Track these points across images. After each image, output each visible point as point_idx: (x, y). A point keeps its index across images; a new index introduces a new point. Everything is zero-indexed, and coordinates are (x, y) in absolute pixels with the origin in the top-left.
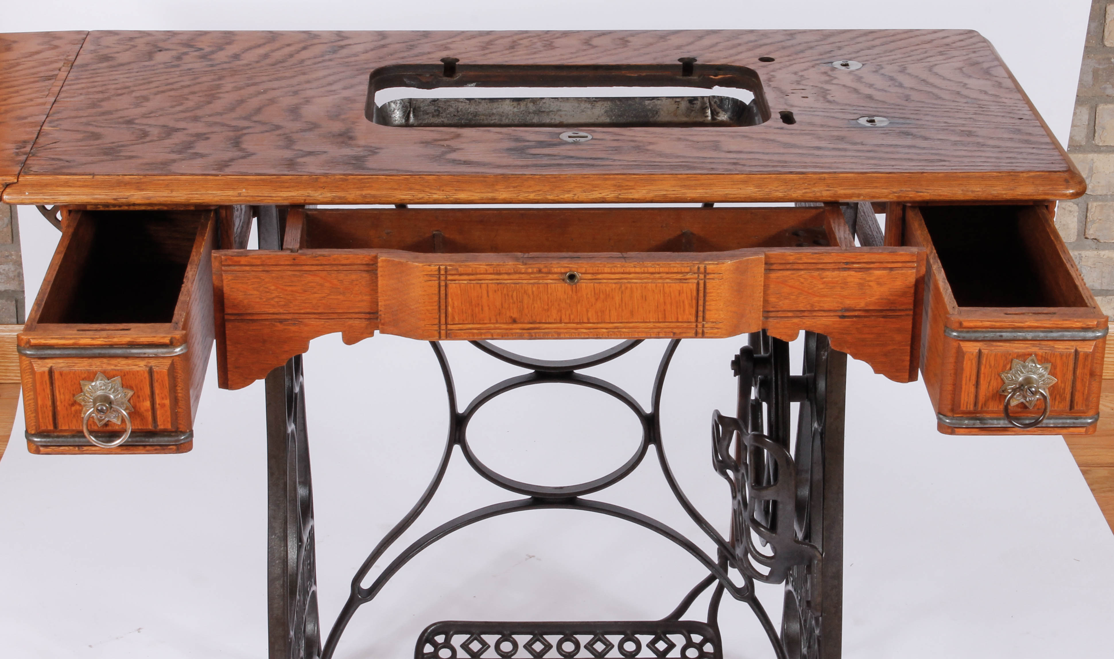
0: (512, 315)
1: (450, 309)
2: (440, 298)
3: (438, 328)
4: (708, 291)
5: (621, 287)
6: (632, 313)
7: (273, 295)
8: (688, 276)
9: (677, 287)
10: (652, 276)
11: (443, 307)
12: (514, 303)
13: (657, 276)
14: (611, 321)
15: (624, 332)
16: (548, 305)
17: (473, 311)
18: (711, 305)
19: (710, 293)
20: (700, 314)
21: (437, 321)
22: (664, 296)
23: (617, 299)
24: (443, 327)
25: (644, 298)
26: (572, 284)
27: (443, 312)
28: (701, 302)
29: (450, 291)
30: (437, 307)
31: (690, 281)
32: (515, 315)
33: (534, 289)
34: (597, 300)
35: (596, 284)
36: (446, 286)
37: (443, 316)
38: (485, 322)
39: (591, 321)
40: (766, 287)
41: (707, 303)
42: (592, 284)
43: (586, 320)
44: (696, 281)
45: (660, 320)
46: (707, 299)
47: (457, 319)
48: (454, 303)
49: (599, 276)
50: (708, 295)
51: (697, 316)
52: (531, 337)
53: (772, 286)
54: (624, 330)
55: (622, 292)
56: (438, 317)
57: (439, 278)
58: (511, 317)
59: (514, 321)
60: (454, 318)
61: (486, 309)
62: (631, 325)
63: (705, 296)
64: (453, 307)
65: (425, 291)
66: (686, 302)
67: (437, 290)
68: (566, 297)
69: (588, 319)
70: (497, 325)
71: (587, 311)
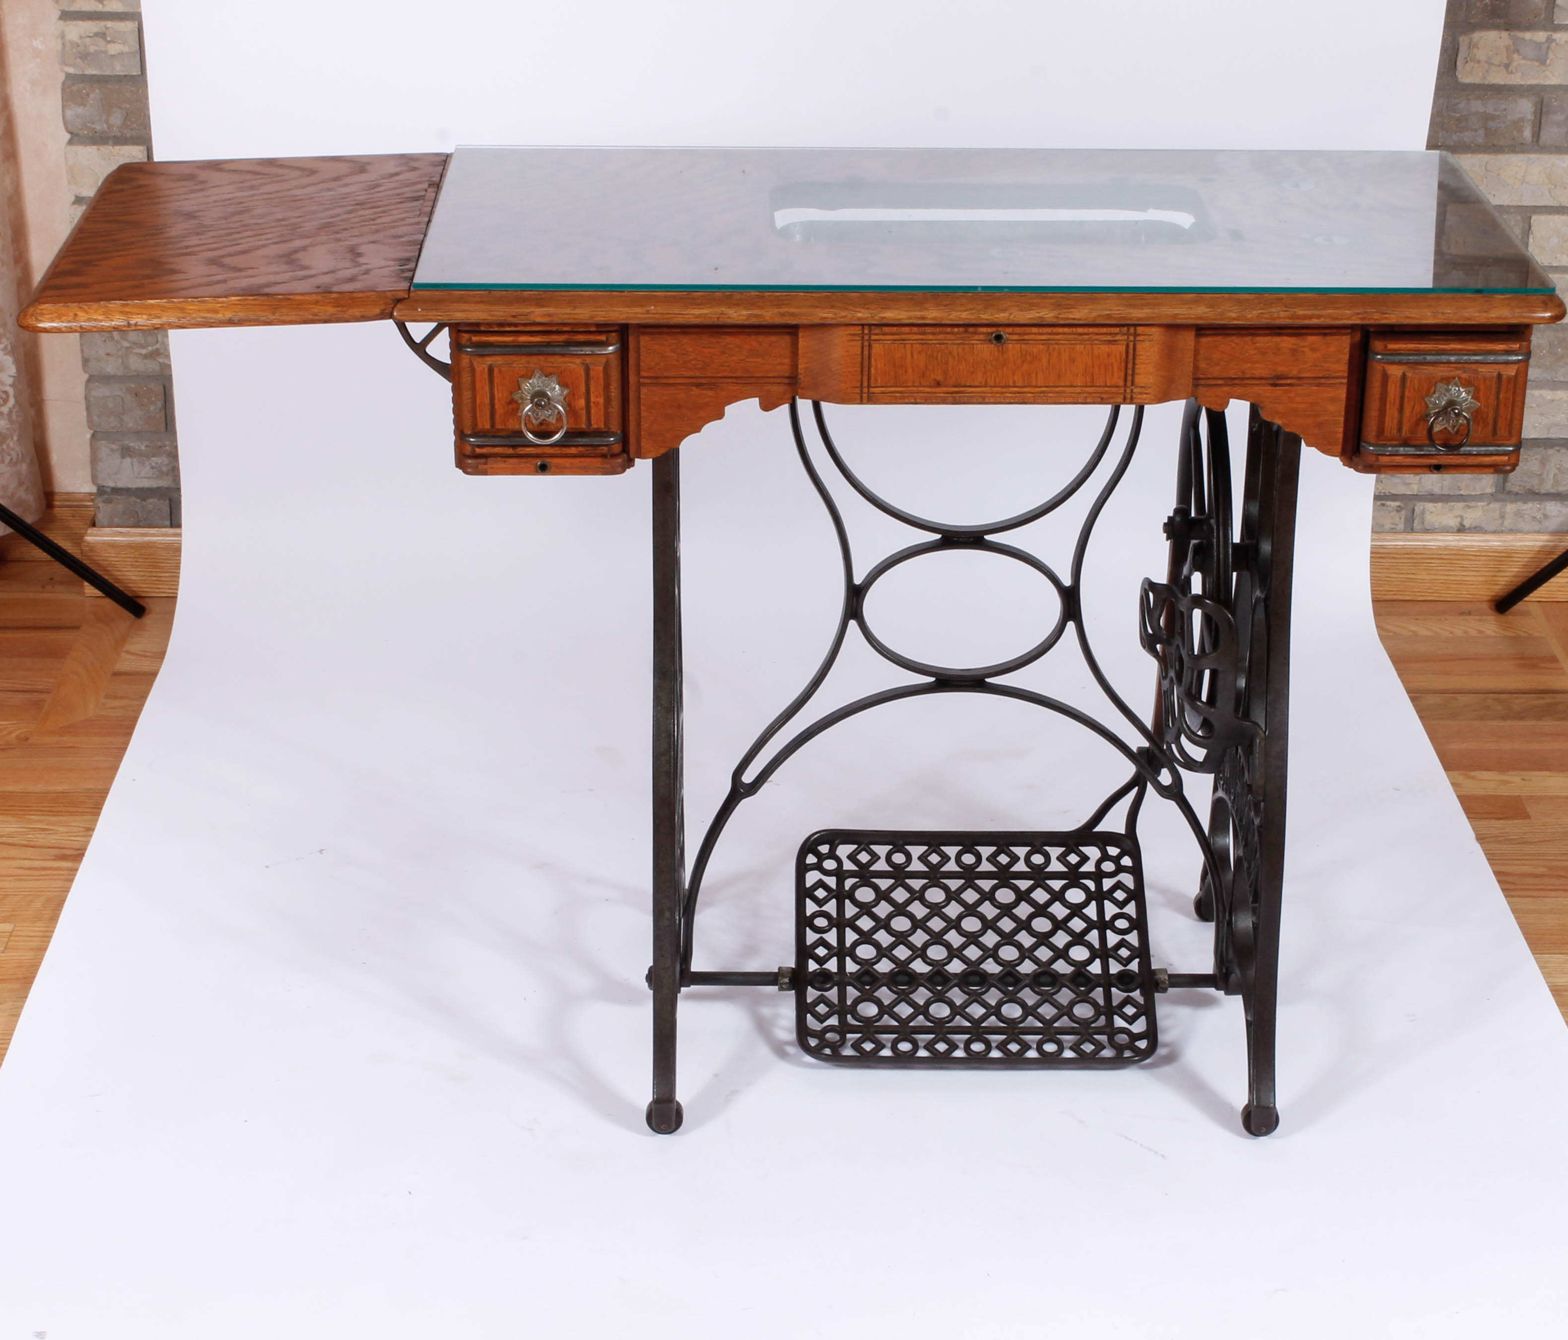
0: (936, 377)
1: (873, 370)
2: (862, 359)
3: (859, 392)
4: (1137, 353)
5: (1048, 348)
6: (1059, 376)
7: (691, 358)
8: (1118, 337)
9: (1105, 348)
10: (1080, 338)
11: (866, 369)
12: (938, 364)
13: (1086, 337)
14: (1039, 384)
15: (1050, 397)
16: (973, 367)
17: (896, 373)
18: (1140, 368)
19: (1141, 355)
20: (1129, 378)
21: (858, 384)
22: (1092, 358)
23: (1044, 360)
24: (865, 390)
25: (1072, 361)
26: (998, 344)
27: (866, 373)
28: (1130, 365)
29: (874, 351)
30: (859, 369)
31: (1120, 342)
32: (940, 378)
33: (960, 350)
34: (1023, 362)
35: (1023, 346)
36: (870, 346)
37: (865, 378)
38: (909, 385)
39: (1017, 385)
40: (1196, 352)
41: (1137, 367)
42: (1019, 345)
43: (1011, 384)
44: (1125, 343)
45: (1088, 384)
46: (1137, 362)
47: (879, 381)
48: (878, 365)
49: (1026, 337)
50: (1137, 358)
51: (1125, 380)
52: (955, 402)
53: (1202, 352)
54: (1050, 395)
55: (1050, 354)
56: (860, 379)
57: (863, 338)
58: (935, 380)
59: (938, 384)
60: (876, 381)
61: (910, 371)
62: (1058, 389)
63: (1134, 359)
64: (876, 369)
65: (848, 351)
66: (1115, 364)
67: (860, 350)
68: (992, 359)
69: (1014, 382)
70: (921, 389)
71: (1014, 374)
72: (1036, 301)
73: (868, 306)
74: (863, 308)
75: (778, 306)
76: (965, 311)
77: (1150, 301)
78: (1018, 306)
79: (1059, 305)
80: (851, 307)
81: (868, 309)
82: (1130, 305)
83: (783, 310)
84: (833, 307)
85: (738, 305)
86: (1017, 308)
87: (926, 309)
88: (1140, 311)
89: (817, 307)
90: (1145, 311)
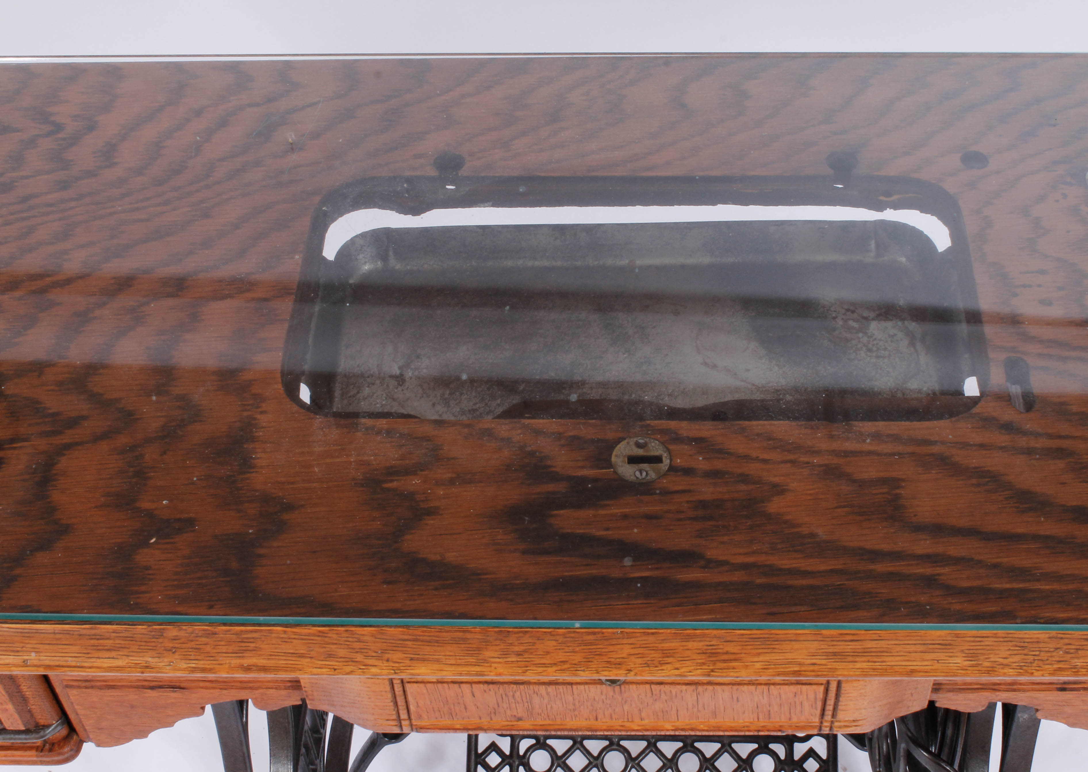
1: (413, 707)
2: (395, 697)
3: (397, 724)
4: (843, 691)
6: (714, 713)
11: (401, 703)
12: (517, 703)
17: (450, 709)
18: (846, 705)
19: (848, 693)
20: (829, 713)
21: (394, 716)
22: (768, 697)
23: (690, 699)
24: (406, 723)
26: (613, 685)
27: (402, 708)
28: (830, 702)
29: (410, 691)
30: (392, 704)
36: (403, 685)
37: (403, 712)
38: (473, 719)
41: (841, 703)
46: (842, 699)
48: (419, 701)
50: (843, 695)
51: (822, 717)
56: (393, 713)
58: (514, 716)
61: (472, 708)
63: (837, 696)
64: (417, 704)
66: (805, 703)
67: (388, 688)
68: (604, 698)
71: (641, 711)
72: (673, 645)
73: (387, 656)
74: (379, 658)
75: (240, 653)
76: (552, 665)
77: (869, 644)
78: (642, 656)
79: (713, 654)
80: (359, 657)
81: (388, 660)
82: (835, 654)
83: (246, 662)
84: (330, 656)
85: (172, 651)
86: (639, 661)
87: (485, 661)
88: (851, 665)
89: (302, 656)
90: (858, 665)
